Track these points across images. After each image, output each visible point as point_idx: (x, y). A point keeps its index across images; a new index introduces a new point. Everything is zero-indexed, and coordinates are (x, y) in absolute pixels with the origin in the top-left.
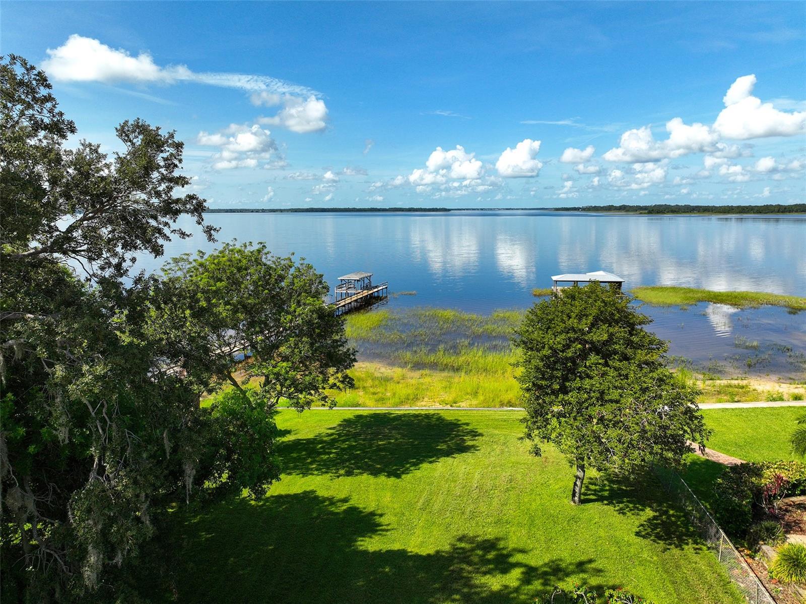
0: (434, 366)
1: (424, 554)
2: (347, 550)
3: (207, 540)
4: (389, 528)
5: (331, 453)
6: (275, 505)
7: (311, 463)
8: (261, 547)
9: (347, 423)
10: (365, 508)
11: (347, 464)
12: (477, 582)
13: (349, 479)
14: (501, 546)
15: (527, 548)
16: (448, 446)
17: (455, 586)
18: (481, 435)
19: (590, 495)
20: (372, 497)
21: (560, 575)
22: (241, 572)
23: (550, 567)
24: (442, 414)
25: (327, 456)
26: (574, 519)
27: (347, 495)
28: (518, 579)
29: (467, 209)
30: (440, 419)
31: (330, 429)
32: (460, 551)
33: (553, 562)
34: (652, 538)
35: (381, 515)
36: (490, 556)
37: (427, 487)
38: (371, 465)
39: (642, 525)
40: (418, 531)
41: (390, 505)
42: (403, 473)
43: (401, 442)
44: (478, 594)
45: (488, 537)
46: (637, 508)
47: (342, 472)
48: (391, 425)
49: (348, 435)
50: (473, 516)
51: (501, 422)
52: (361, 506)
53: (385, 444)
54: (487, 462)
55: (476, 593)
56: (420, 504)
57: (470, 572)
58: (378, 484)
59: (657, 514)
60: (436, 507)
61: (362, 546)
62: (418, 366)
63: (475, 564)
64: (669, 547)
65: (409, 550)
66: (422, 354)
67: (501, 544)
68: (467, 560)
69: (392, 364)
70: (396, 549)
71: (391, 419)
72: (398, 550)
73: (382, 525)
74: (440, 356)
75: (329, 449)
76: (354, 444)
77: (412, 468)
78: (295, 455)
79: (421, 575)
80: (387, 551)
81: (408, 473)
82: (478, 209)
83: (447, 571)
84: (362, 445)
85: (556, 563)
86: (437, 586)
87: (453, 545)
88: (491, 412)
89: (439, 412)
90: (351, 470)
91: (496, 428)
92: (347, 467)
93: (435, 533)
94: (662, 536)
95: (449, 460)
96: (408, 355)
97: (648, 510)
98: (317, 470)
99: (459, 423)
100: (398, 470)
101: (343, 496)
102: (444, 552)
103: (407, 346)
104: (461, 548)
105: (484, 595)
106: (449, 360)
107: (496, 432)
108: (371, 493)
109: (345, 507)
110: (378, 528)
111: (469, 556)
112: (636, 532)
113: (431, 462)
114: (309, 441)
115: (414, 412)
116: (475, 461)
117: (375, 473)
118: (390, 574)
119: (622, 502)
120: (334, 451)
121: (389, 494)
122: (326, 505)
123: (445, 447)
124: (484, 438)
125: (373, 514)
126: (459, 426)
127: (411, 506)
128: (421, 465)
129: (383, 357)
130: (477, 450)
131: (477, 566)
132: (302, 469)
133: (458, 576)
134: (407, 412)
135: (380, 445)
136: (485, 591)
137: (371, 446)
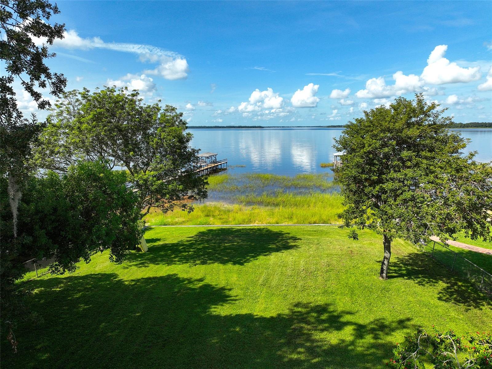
0: (260, 203)
1: (268, 317)
2: (203, 315)
3: (84, 310)
4: (237, 298)
5: (190, 251)
6: (144, 285)
7: (175, 258)
8: (130, 314)
9: (202, 234)
10: (216, 285)
11: (202, 257)
12: (317, 337)
13: (204, 266)
14: (332, 310)
15: (353, 311)
16: (277, 246)
17: (298, 341)
18: (299, 239)
19: (392, 273)
20: (222, 277)
21: (387, 330)
22: (110, 334)
23: (376, 324)
24: (269, 228)
25: (187, 253)
26: (385, 290)
27: (203, 276)
28: (352, 335)
29: (274, 127)
30: (268, 231)
31: (190, 237)
32: (298, 314)
33: (377, 320)
34: (453, 301)
35: (230, 290)
36: (324, 317)
37: (265, 271)
38: (220, 258)
39: (440, 293)
40: (261, 300)
41: (237, 282)
42: (245, 262)
43: (242, 244)
44: (320, 347)
45: (319, 303)
46: (432, 281)
47: (198, 262)
48: (234, 235)
49: (203, 241)
50: (304, 289)
51: (313, 232)
52: (213, 284)
53: (229, 246)
54: (308, 254)
55: (318, 346)
56: (260, 281)
57: (309, 330)
58: (226, 269)
59: (449, 285)
60: (274, 283)
61: (215, 311)
62: (249, 203)
63: (313, 323)
64: (469, 308)
65: (255, 314)
66: (252, 196)
67: (331, 308)
68: (305, 320)
69: (232, 203)
70: (244, 313)
71: (234, 231)
72: (246, 314)
73: (232, 297)
74: (264, 197)
75: (188, 249)
76: (207, 246)
77: (251, 259)
78: (162, 253)
79: (268, 333)
80: (237, 315)
81: (249, 262)
82: (280, 127)
83: (290, 329)
84: (213, 246)
85: (380, 321)
86: (282, 341)
87: (292, 310)
88: (304, 227)
89: (267, 227)
90: (205, 261)
91: (310, 235)
92: (202, 259)
93: (275, 301)
94: (460, 300)
95: (279, 254)
96: (243, 197)
97: (440, 282)
98: (179, 261)
99: (283, 233)
100: (241, 260)
101: (199, 277)
102: (284, 315)
103: (242, 193)
104: (298, 312)
105: (325, 348)
106: (270, 200)
107: (311, 237)
108: (221, 275)
109: (201, 284)
110: (228, 299)
111: (306, 317)
112: (438, 298)
113: (265, 255)
114: (173, 245)
115: (250, 227)
116: (298, 254)
117: (224, 262)
118: (240, 332)
119: (419, 278)
120: (192, 250)
121: (235, 276)
122: (185, 284)
123: (274, 246)
124: (302, 241)
125: (223, 289)
126: (283, 234)
127: (254, 283)
128: (258, 257)
129: (226, 199)
130: (299, 248)
131: (315, 325)
132: (167, 261)
133: (300, 333)
134: (245, 227)
135: (227, 246)
136: (326, 344)
137: (219, 247)
